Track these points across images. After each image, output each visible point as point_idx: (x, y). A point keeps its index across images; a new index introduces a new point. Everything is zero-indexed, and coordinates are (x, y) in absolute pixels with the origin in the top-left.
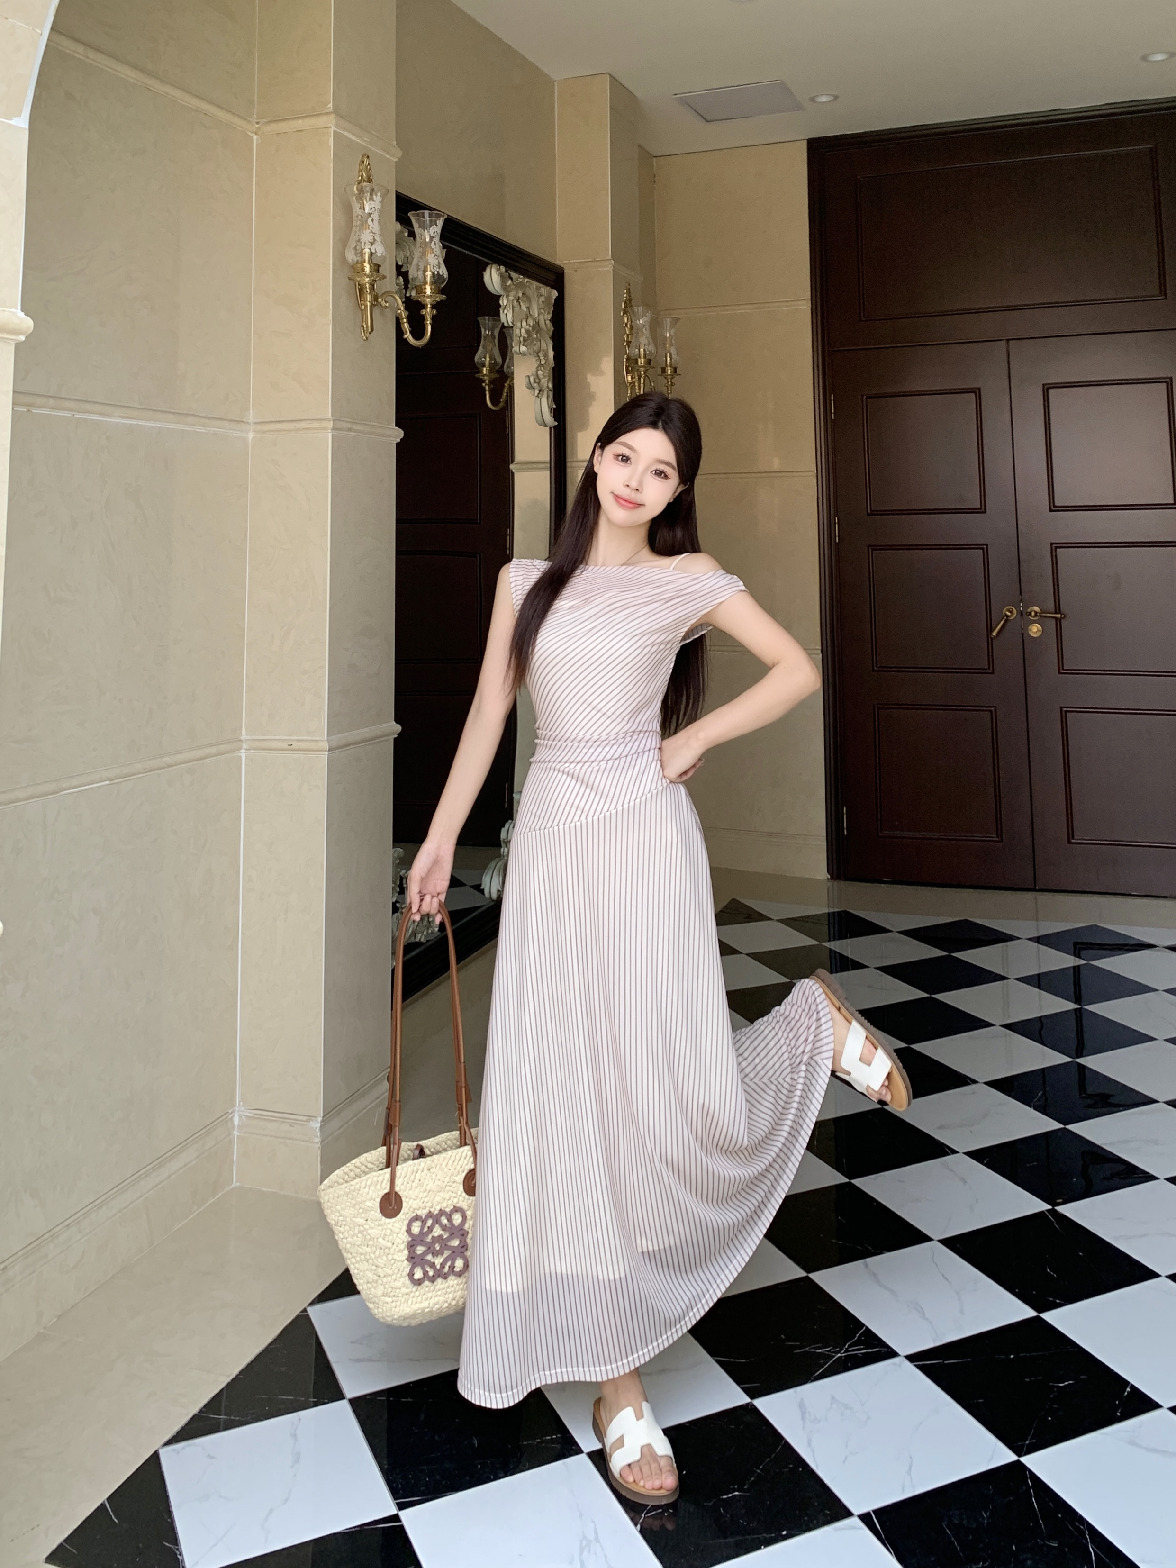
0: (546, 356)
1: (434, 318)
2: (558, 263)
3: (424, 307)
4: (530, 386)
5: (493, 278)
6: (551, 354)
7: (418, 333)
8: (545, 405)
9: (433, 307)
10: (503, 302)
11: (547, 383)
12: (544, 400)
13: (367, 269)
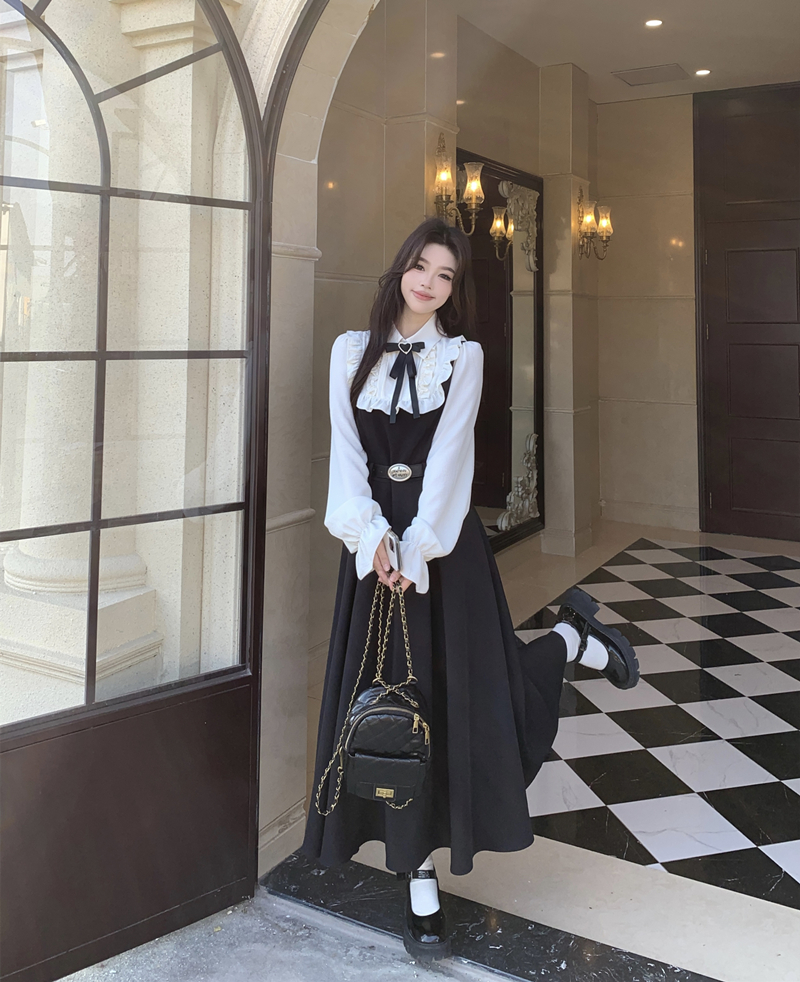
0: (532, 228)
1: (476, 220)
2: (540, 175)
3: (471, 215)
4: (523, 249)
5: (503, 188)
6: (535, 229)
7: (468, 229)
8: (532, 259)
9: (476, 214)
10: (509, 201)
11: (533, 245)
12: (531, 257)
13: (444, 198)
